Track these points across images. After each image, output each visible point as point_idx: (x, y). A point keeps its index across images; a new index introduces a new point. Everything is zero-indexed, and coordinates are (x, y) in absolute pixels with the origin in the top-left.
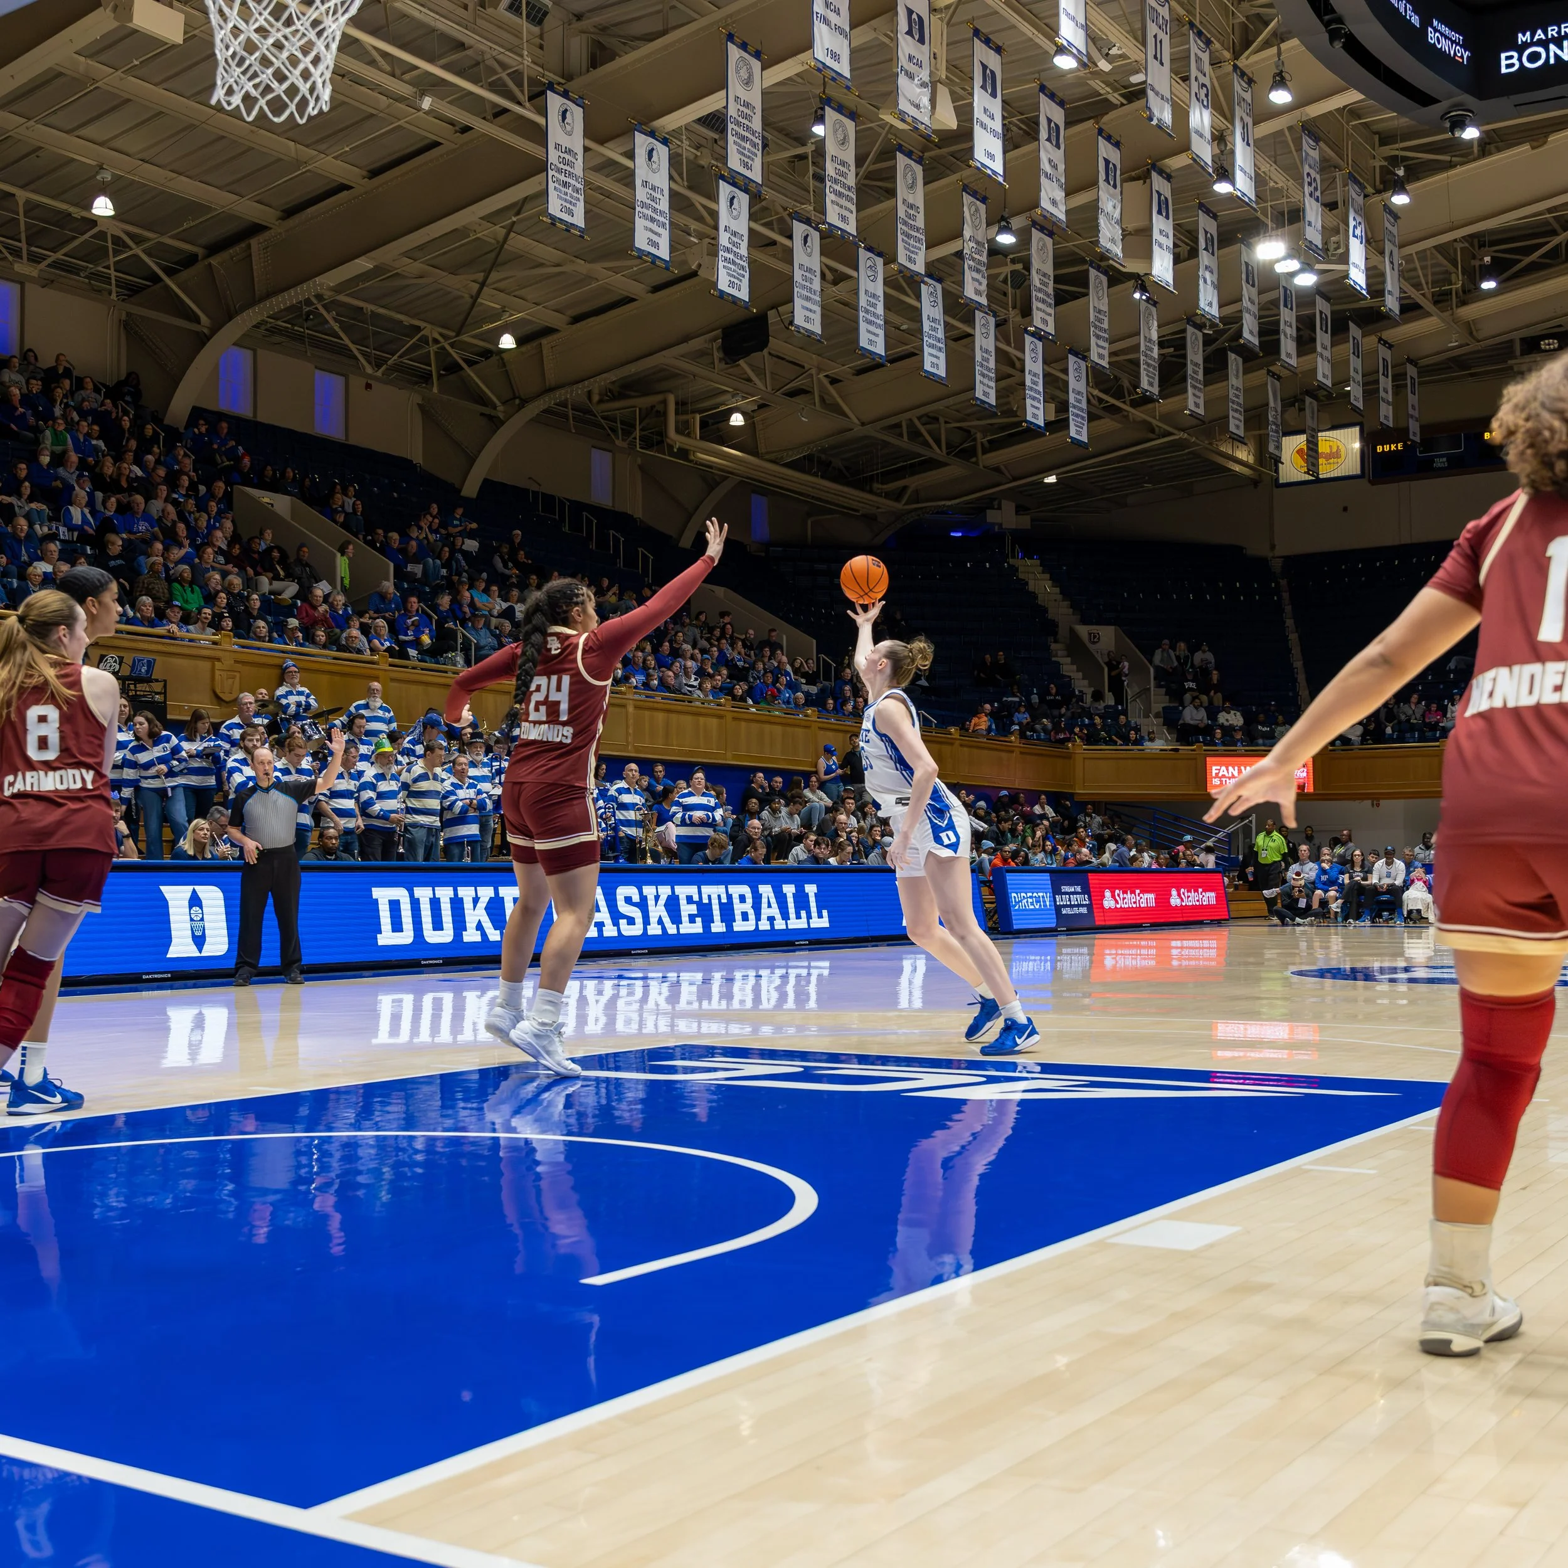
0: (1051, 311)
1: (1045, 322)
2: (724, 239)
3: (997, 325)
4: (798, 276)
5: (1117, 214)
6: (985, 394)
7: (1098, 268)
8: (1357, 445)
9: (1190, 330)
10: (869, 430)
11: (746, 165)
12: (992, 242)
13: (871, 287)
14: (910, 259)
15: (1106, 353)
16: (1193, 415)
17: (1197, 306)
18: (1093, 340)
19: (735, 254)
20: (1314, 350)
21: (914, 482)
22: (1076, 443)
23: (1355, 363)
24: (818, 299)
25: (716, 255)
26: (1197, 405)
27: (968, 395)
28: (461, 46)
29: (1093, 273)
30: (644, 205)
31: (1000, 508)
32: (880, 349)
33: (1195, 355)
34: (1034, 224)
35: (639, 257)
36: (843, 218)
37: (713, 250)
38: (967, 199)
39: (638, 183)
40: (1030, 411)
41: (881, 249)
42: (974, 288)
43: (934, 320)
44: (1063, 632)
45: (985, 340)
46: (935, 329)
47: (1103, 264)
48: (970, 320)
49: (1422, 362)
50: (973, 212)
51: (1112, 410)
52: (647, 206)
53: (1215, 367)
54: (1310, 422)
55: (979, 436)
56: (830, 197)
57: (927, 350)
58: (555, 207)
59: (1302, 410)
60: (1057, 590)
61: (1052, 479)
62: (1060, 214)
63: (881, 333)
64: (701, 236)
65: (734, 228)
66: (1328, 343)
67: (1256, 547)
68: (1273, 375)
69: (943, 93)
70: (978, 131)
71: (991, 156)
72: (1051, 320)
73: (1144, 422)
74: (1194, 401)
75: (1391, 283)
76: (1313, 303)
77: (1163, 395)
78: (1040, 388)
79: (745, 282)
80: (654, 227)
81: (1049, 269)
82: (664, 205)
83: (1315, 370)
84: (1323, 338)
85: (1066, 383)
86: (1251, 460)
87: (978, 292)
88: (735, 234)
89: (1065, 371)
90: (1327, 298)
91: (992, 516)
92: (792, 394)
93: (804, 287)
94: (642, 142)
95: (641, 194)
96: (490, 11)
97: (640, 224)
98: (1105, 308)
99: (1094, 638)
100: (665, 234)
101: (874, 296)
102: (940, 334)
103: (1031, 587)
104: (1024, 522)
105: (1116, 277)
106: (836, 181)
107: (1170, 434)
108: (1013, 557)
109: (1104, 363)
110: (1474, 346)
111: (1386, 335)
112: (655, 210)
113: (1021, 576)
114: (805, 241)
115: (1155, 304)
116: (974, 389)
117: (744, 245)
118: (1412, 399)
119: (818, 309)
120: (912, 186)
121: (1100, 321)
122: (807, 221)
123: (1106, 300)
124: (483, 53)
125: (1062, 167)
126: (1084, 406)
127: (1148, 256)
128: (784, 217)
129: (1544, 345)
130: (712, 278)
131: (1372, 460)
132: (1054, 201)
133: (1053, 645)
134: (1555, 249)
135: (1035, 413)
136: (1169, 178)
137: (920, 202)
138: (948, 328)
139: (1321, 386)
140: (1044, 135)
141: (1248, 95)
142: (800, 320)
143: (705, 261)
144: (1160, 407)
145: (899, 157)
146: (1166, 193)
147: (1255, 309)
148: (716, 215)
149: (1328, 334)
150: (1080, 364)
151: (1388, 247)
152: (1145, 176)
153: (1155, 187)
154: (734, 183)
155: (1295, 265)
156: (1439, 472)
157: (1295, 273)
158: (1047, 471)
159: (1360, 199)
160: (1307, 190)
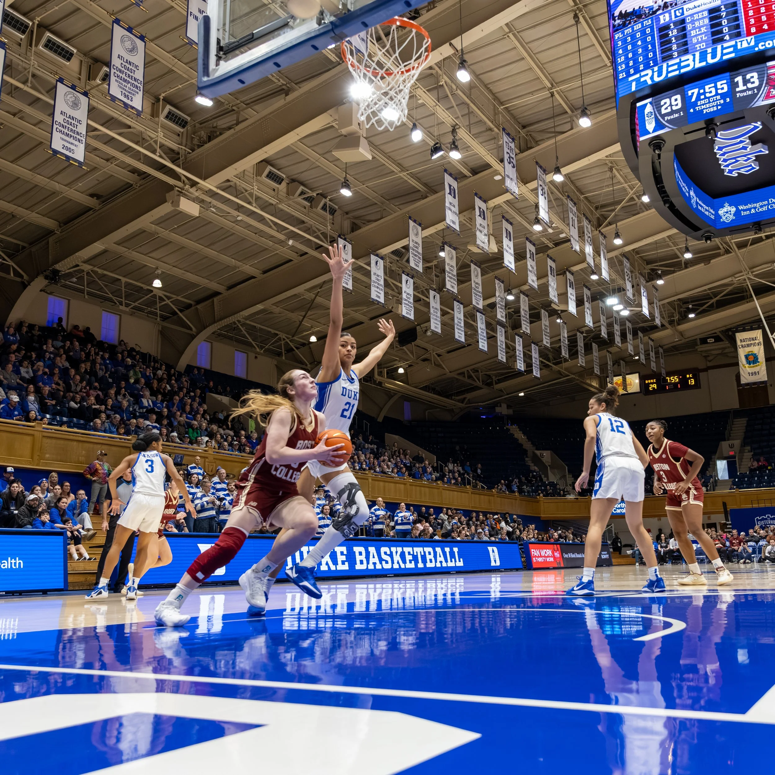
0: (529, 325)
1: (526, 329)
2: (404, 296)
3: (505, 332)
4: (432, 310)
5: (555, 287)
6: (502, 358)
7: (545, 310)
8: (637, 381)
9: (578, 334)
10: (454, 375)
11: (416, 265)
12: (506, 298)
13: (459, 316)
14: (477, 303)
15: (549, 341)
16: (581, 366)
17: (585, 323)
18: (544, 337)
19: (409, 302)
20: (627, 342)
21: (469, 396)
22: (536, 377)
23: (641, 346)
24: (439, 319)
25: (401, 304)
26: (582, 363)
27: (495, 359)
28: (303, 222)
29: (543, 311)
30: (374, 282)
31: (500, 406)
32: (463, 339)
33: (581, 344)
34: (521, 292)
35: (373, 302)
36: (453, 287)
37: (399, 302)
38: (497, 281)
39: (372, 273)
40: (518, 365)
41: (462, 302)
42: (501, 315)
43: (482, 330)
44: (530, 453)
45: (501, 338)
46: (483, 333)
47: (546, 307)
48: (495, 330)
49: (665, 347)
50: (499, 287)
51: (547, 366)
52: (376, 283)
53: (588, 349)
54: (622, 370)
55: (494, 377)
56: (447, 279)
57: (480, 340)
59: (619, 367)
60: (526, 438)
61: (522, 394)
62: (536, 286)
63: (463, 333)
64: (393, 296)
65: (408, 292)
66: (631, 339)
68: (608, 351)
69: (492, 238)
70: (505, 253)
71: (510, 263)
72: (528, 328)
73: (559, 371)
74: (581, 361)
75: (657, 314)
76: (625, 323)
77: (570, 358)
78: (522, 356)
79: (413, 313)
80: (378, 290)
81: (527, 311)
82: (382, 282)
83: (627, 348)
84: (629, 337)
85: (531, 356)
86: (597, 386)
87: (502, 317)
88: (408, 294)
89: (531, 351)
90: (630, 321)
91: (498, 410)
92: (425, 360)
93: (434, 316)
94: (373, 258)
95: (373, 278)
96: (314, 209)
97: (373, 289)
98: (548, 324)
99: (543, 456)
100: (383, 293)
101: (460, 319)
102: (485, 334)
103: (516, 436)
104: (510, 412)
105: (552, 312)
106: (449, 273)
107: (569, 376)
108: (508, 425)
109: (548, 345)
110: (682, 341)
111: (652, 336)
112: (378, 284)
113: (511, 432)
114: (434, 298)
115: (565, 323)
116: (497, 356)
117: (412, 299)
118: (662, 361)
119: (440, 324)
120: (477, 276)
121: (546, 329)
122: (435, 290)
123: (548, 322)
124: (311, 225)
125: (535, 268)
126: (538, 363)
127: (567, 303)
128: (426, 289)
129: (708, 340)
130: (400, 312)
131: (644, 386)
132: (532, 280)
133: (527, 459)
134: (713, 303)
135: (521, 366)
136: (572, 274)
137: (480, 282)
138: (487, 333)
139: (630, 355)
140: (528, 256)
141: (604, 242)
142: (433, 328)
143: (395, 305)
144: (565, 365)
145: (472, 265)
146: (572, 280)
147: (605, 324)
148: (401, 288)
149: (631, 336)
150: (537, 347)
151: (655, 301)
152: (564, 273)
153: (568, 277)
154: (408, 275)
155: (621, 307)
156: (670, 390)
157: (621, 310)
158: (520, 391)
159: (644, 282)
160: (626, 278)
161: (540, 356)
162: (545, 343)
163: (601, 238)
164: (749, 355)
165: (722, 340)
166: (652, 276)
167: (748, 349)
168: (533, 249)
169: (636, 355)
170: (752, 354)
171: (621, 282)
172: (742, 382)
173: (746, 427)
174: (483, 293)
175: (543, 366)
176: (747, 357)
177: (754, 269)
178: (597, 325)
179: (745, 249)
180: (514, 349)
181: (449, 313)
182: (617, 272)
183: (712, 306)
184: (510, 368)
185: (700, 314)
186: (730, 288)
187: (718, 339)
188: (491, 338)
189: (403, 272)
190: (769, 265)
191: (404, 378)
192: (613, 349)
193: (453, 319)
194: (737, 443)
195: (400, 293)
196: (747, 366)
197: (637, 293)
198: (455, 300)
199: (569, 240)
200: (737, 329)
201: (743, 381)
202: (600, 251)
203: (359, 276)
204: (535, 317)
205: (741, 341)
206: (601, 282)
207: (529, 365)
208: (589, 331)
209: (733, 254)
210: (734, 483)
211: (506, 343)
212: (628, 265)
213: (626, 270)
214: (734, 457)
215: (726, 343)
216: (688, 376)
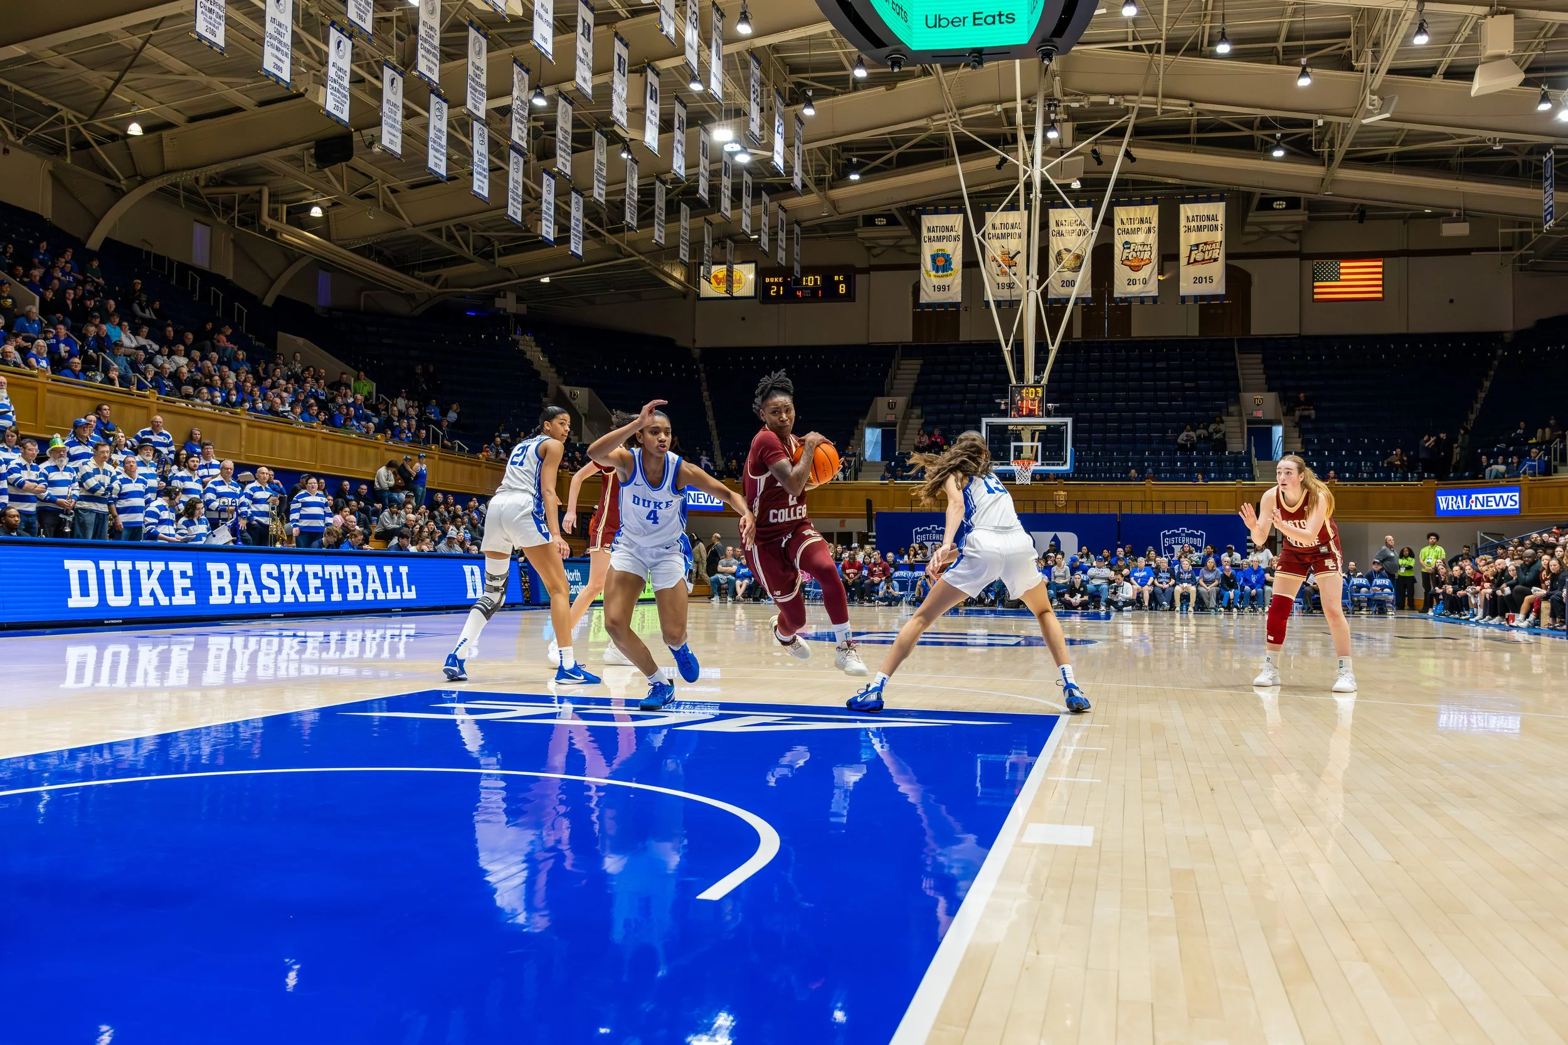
0: (569, 158)
1: (564, 164)
2: (332, 72)
3: (525, 164)
4: (386, 107)
5: (624, 95)
6: (514, 213)
7: (601, 132)
8: (752, 276)
9: (658, 184)
10: (421, 232)
11: (360, 17)
12: (530, 101)
13: (438, 123)
14: (476, 106)
15: (603, 193)
16: (657, 243)
17: (672, 168)
18: (596, 182)
19: (340, 85)
20: (741, 207)
21: (446, 273)
22: (574, 255)
23: (765, 219)
24: (399, 126)
25: (325, 86)
26: (660, 237)
27: (501, 211)
29: (597, 135)
30: (271, 37)
31: (505, 297)
32: (443, 171)
33: (660, 202)
34: (560, 94)
35: (267, 77)
36: (430, 69)
37: (322, 81)
38: (516, 69)
39: (268, 19)
40: (544, 228)
41: (447, 97)
42: (518, 133)
43: (481, 155)
44: (551, 390)
45: (516, 173)
46: (482, 162)
47: (605, 129)
48: (505, 158)
49: (804, 224)
50: (520, 79)
51: (596, 234)
52: (275, 39)
53: (672, 211)
54: (729, 257)
55: (496, 243)
56: (421, 51)
57: (475, 174)
58: (201, 27)
59: (724, 248)
60: (547, 359)
61: (546, 280)
62: (588, 88)
63: (444, 159)
64: (309, 67)
65: (339, 64)
66: (749, 204)
67: (682, 342)
68: (708, 222)
70: (536, 19)
71: (545, 40)
72: (568, 165)
73: (617, 245)
74: (658, 234)
75: (797, 167)
76: (742, 176)
77: (639, 227)
78: (552, 213)
79: (347, 107)
80: (279, 55)
81: (569, 127)
82: (287, 39)
83: (741, 220)
84: (747, 200)
85: (570, 213)
86: (682, 279)
87: (521, 136)
88: (340, 69)
89: (569, 204)
90: (750, 173)
91: (499, 303)
92: (365, 197)
93: (389, 117)
95: (270, 28)
97: (268, 51)
98: (605, 161)
99: (574, 396)
100: (287, 61)
101: (440, 131)
102: (486, 165)
103: (529, 355)
104: (522, 309)
105: (614, 139)
106: (425, 41)
107: (634, 256)
108: (515, 333)
109: (602, 200)
110: (837, 217)
111: (784, 203)
112: (280, 42)
113: (521, 347)
114: (392, 83)
115: (637, 162)
116: (506, 206)
117: (347, 79)
118: (797, 249)
119: (399, 135)
120: (479, 53)
121: (601, 170)
122: (394, 68)
123: (605, 155)
125: (591, 55)
126: (581, 229)
127: (642, 128)
128: (377, 62)
129: (878, 221)
130: (321, 101)
131: (762, 287)
132: (584, 79)
133: (545, 400)
134: (891, 159)
135: (548, 230)
136: (658, 74)
137: (484, 66)
138: (490, 161)
139: (744, 233)
140: (580, 30)
141: (720, 25)
142: (385, 142)
143: (311, 87)
144: (628, 235)
145: (471, 30)
146: (656, 85)
147: (707, 174)
148: (327, 54)
149: (750, 199)
150: (581, 199)
151: (797, 143)
152: (642, 71)
153: (649, 80)
154: (341, 31)
155: (737, 147)
156: (804, 299)
157: (736, 153)
158: (544, 273)
159: (782, 108)
160: (752, 96)
161: (585, 215)
162: (596, 195)
163: (715, 17)
164: (938, 255)
165: (898, 224)
166: (797, 96)
167: (937, 246)
168: (590, 18)
169: (753, 232)
170: (943, 255)
171: (741, 100)
172: (921, 301)
173: (919, 375)
174: (488, 88)
175: (589, 234)
176: (934, 258)
177: (965, 111)
178: (692, 171)
179: (955, 72)
180: (539, 197)
181: (419, 114)
182: (736, 80)
183: (889, 162)
184: (528, 230)
185: (869, 174)
186: (923, 135)
187: (892, 221)
188: (497, 172)
189: (333, 24)
190: (989, 106)
191: (323, 228)
192: (715, 218)
193: (426, 127)
194: (901, 401)
195: (324, 63)
196: (933, 273)
197: (768, 123)
198: (432, 91)
199: (657, 10)
200: (924, 208)
201: (924, 299)
202: (711, 39)
203: (238, 16)
204: (582, 142)
205: (929, 229)
206: (707, 96)
207: (564, 229)
208: (676, 180)
209: (934, 77)
210: (889, 469)
211: (524, 183)
212: (758, 72)
213: (752, 82)
214: (894, 424)
215: (904, 230)
216: (836, 278)
